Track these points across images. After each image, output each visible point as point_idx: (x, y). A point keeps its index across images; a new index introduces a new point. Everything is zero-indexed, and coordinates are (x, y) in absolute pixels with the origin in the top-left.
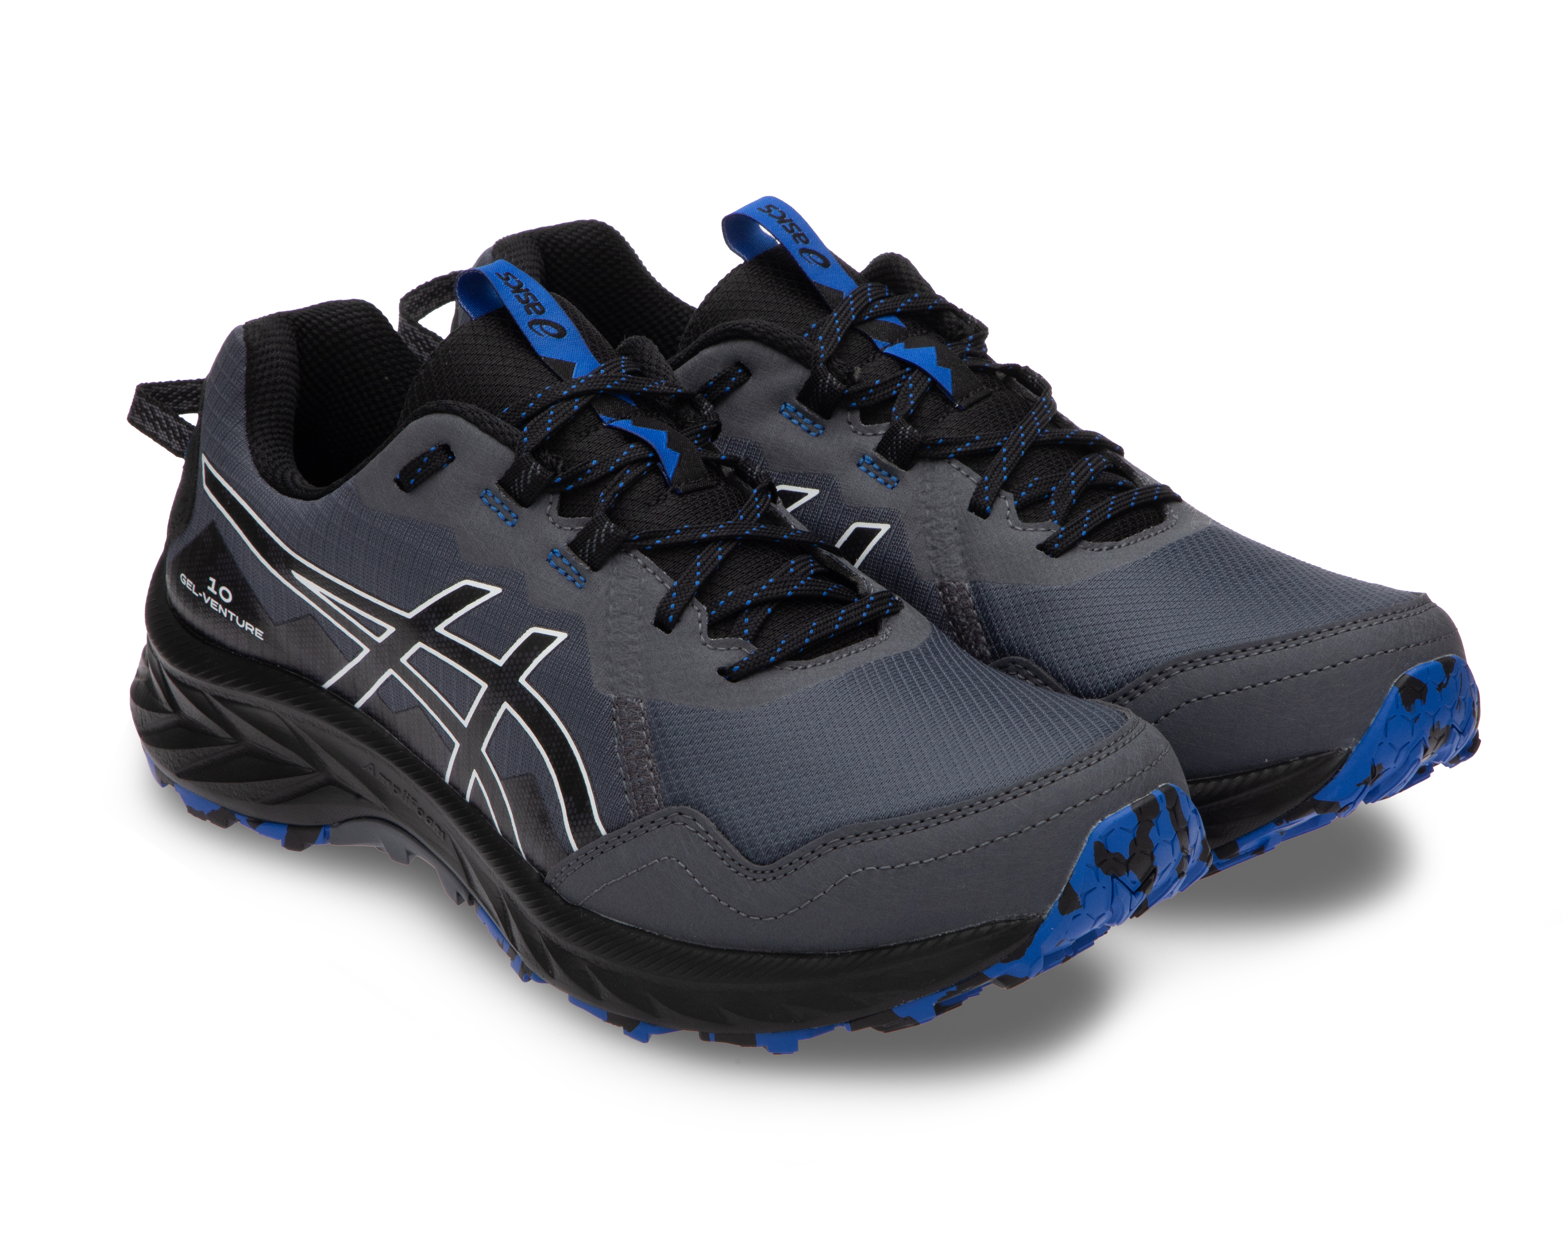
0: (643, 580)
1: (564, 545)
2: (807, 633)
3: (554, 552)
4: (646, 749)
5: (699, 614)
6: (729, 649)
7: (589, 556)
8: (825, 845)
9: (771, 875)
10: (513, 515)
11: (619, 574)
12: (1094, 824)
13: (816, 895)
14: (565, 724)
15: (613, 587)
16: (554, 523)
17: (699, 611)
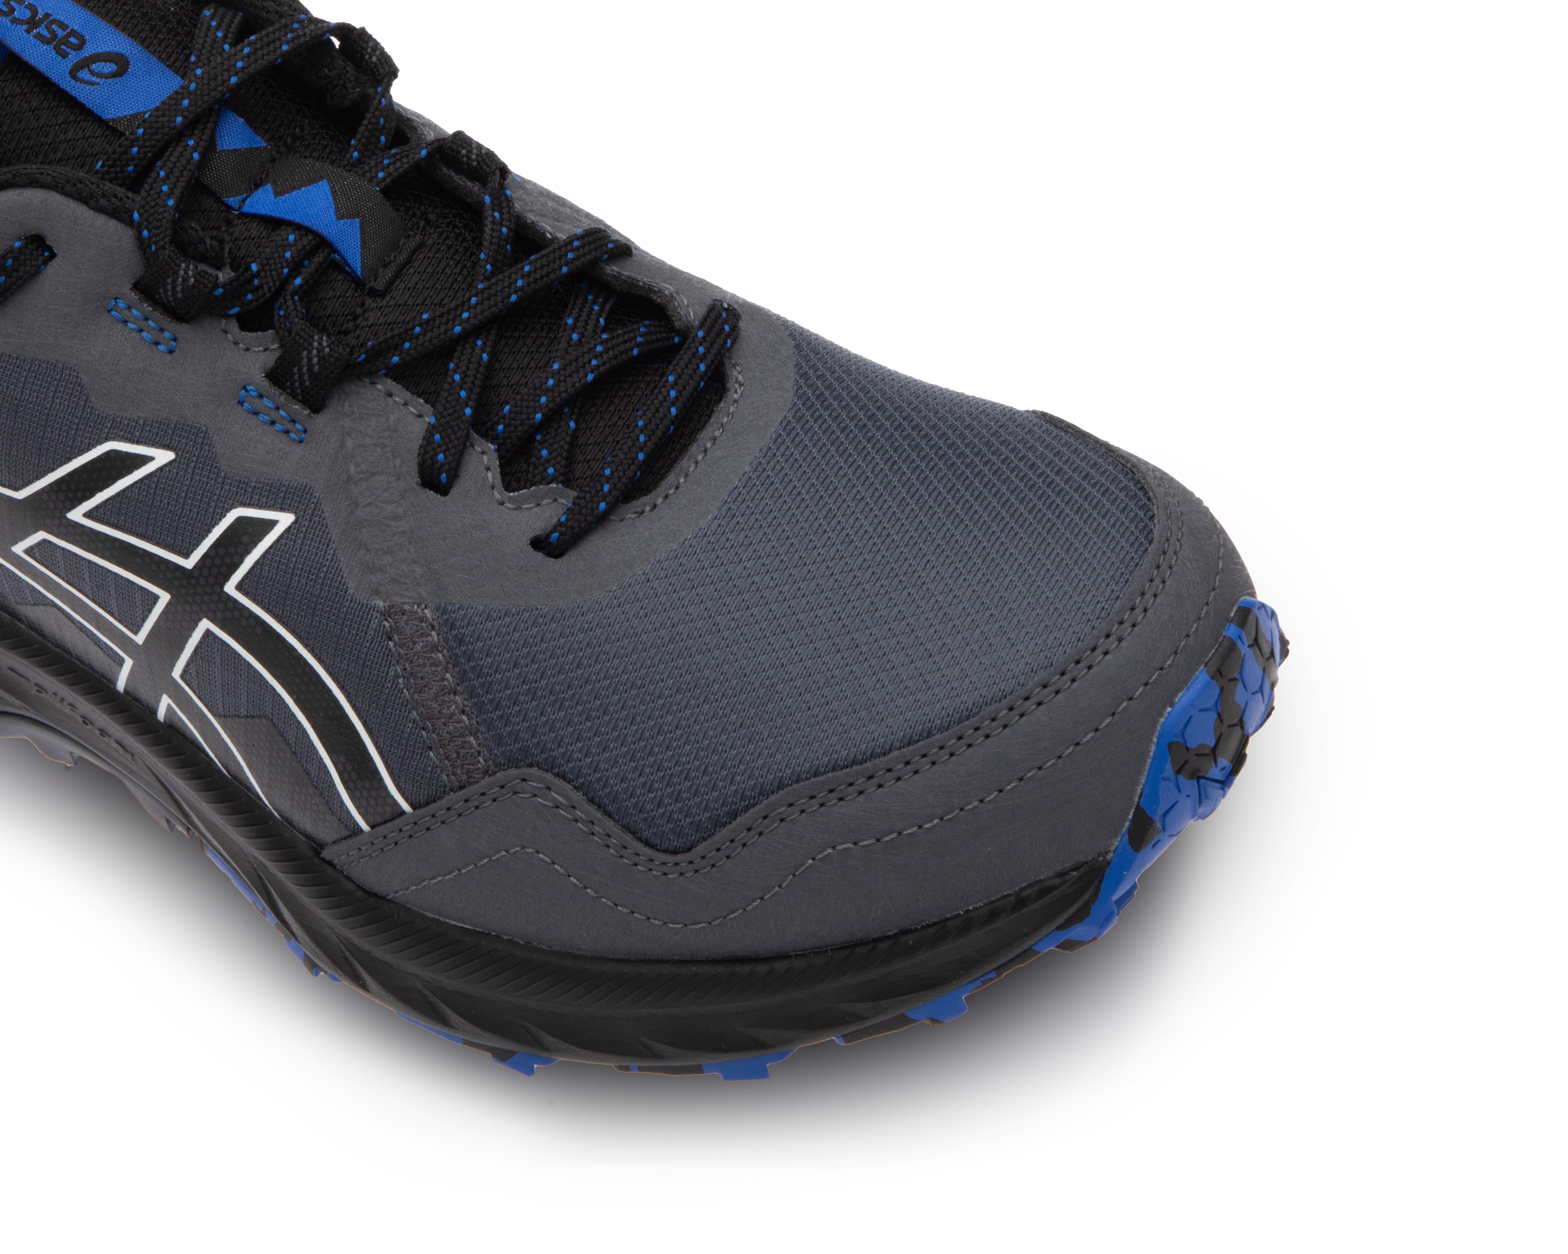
0: (392, 418)
1: (259, 377)
2: (637, 444)
3: (246, 390)
4: (447, 680)
5: (485, 458)
6: (538, 505)
7: (302, 391)
8: (765, 817)
9: (691, 866)
10: (167, 334)
11: (353, 413)
12: (1161, 715)
13: (769, 892)
14: (312, 651)
15: (349, 434)
16: (236, 344)
17: (483, 453)
